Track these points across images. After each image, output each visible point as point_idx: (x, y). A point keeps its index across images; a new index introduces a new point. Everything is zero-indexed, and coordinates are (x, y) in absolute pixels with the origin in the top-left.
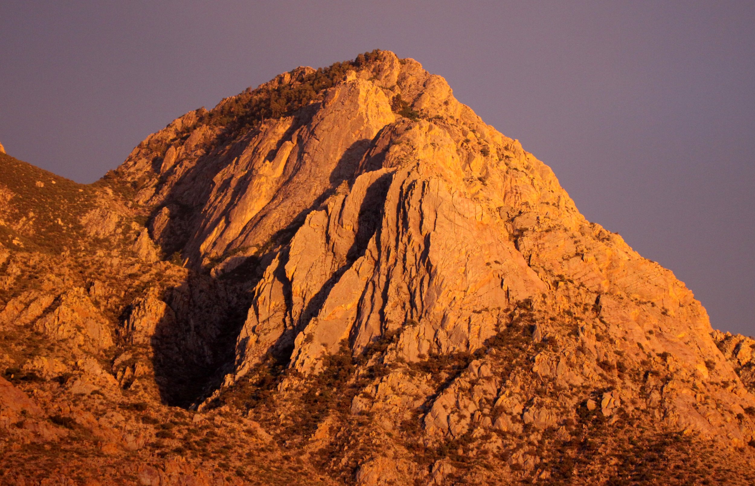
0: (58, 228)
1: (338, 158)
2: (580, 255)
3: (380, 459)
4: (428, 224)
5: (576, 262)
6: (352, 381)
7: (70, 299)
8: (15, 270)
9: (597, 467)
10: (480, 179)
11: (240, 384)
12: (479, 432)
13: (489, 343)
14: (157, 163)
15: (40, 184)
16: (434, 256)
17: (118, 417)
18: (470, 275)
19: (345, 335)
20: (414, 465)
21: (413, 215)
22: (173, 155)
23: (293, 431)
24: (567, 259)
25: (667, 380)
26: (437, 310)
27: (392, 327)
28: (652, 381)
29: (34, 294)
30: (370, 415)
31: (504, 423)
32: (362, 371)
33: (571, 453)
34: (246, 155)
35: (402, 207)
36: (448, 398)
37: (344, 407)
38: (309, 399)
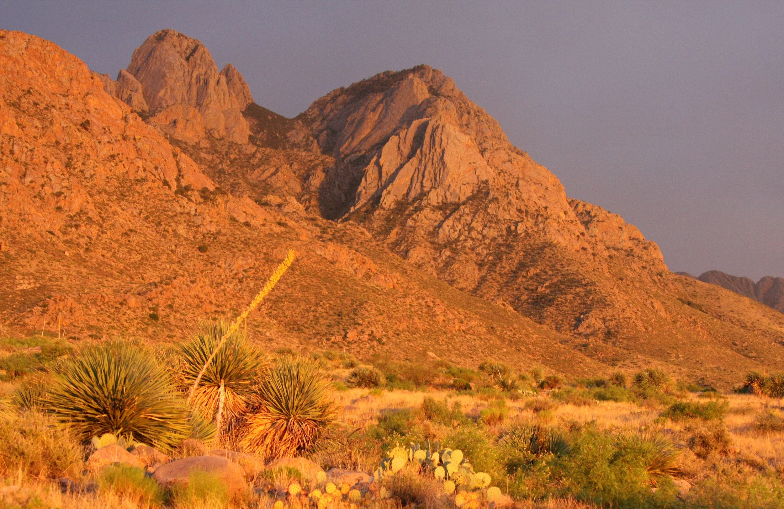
0: (276, 137)
1: (403, 112)
2: (510, 161)
3: (418, 248)
4: (444, 144)
5: (508, 164)
6: (407, 212)
7: (283, 169)
8: (259, 155)
9: (514, 256)
10: (466, 125)
11: (357, 211)
12: (462, 238)
13: (469, 199)
14: (321, 110)
15: (270, 118)
16: (446, 159)
17: (304, 223)
18: (461, 168)
19: (405, 192)
20: (433, 251)
21: (437, 140)
22: (329, 107)
23: (380, 234)
24: (504, 162)
25: (546, 219)
26: (446, 182)
27: (426, 189)
28: (540, 219)
29: (267, 167)
30: (414, 228)
31: (474, 234)
32: (412, 208)
33: (502, 249)
34: (362, 109)
35: (433, 136)
36: (450, 222)
37: (403, 224)
38: (388, 219)
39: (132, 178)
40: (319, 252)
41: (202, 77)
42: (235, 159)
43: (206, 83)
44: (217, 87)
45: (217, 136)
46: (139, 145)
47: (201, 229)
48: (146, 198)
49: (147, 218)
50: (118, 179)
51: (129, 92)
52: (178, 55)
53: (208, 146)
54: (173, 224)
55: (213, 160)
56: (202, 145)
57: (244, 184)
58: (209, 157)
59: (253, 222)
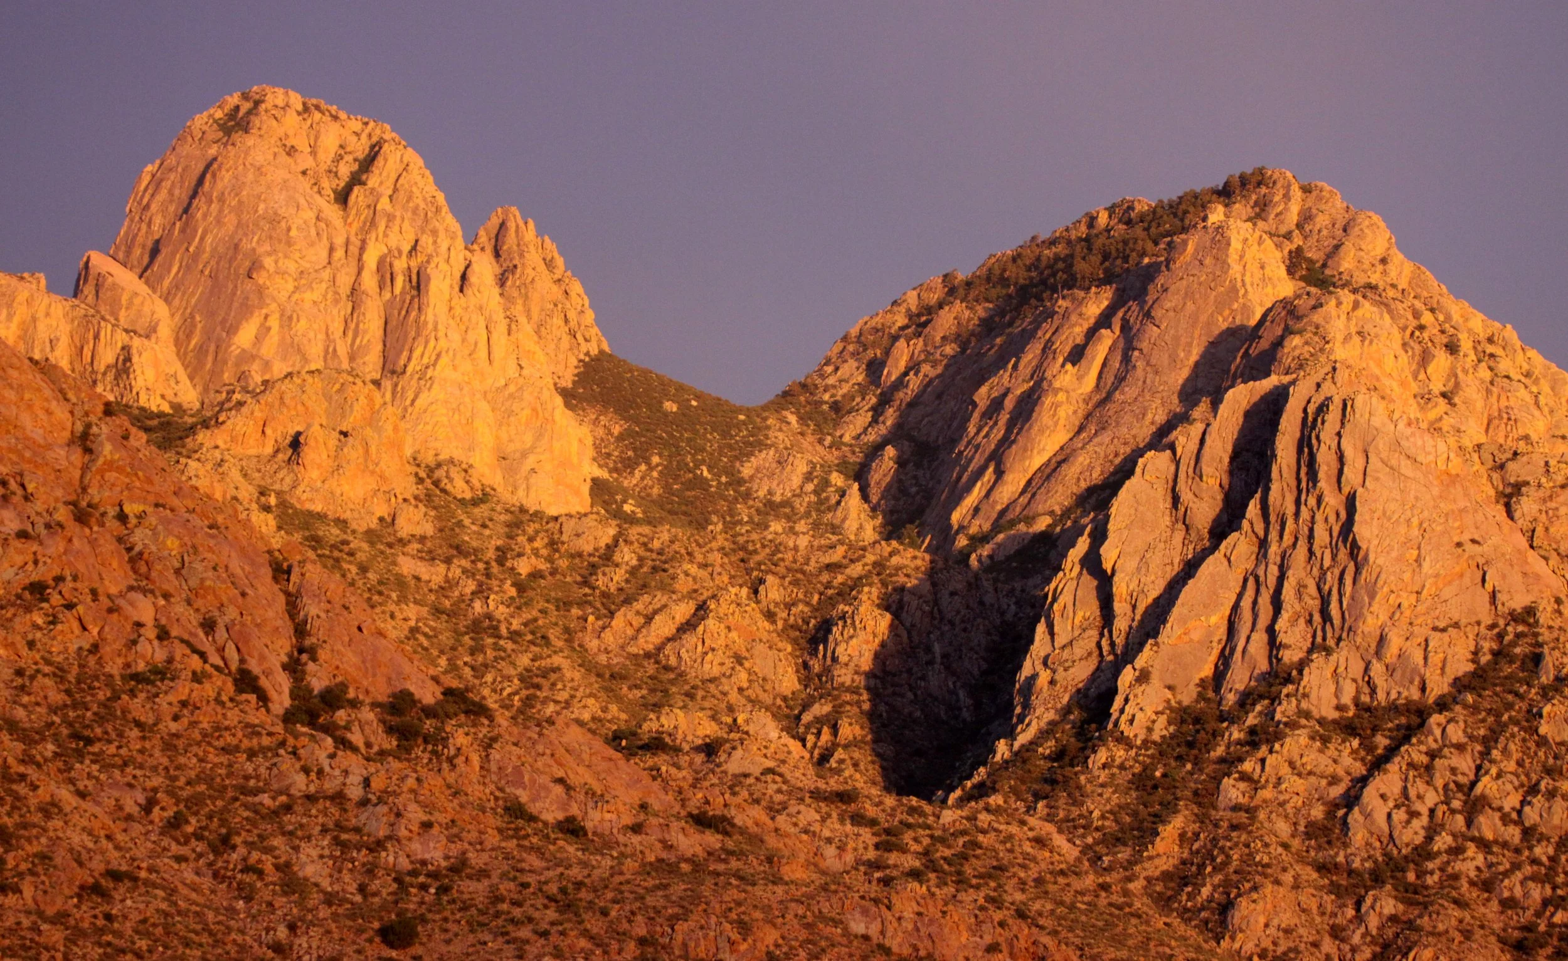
0: (702, 483)
1: (1194, 357)
3: (1269, 888)
4: (1351, 475)
6: (1220, 751)
7: (723, 607)
8: (627, 556)
10: (1444, 395)
11: (1022, 756)
12: (1443, 841)
13: (1461, 685)
14: (874, 368)
15: (670, 406)
16: (1363, 531)
17: (809, 815)
18: (1426, 565)
19: (1207, 671)
20: (1328, 899)
21: (1325, 458)
22: (902, 354)
23: (1116, 840)
26: (1370, 625)
27: (1290, 656)
29: (660, 598)
30: (1251, 811)
31: (1488, 825)
32: (1237, 734)
34: (1031, 354)
35: (1306, 445)
36: (1389, 781)
37: (1206, 797)
38: (1143, 782)
39: (114, 667)
40: (858, 926)
41: (400, 265)
42: (536, 575)
43: (418, 284)
44: (459, 302)
45: (459, 488)
46: (140, 538)
47: (388, 857)
48: (169, 745)
49: (175, 823)
50: (60, 674)
51: (121, 338)
52: (305, 184)
53: (429, 529)
54: (277, 842)
55: (449, 584)
56: (405, 528)
57: (572, 673)
58: (435, 574)
59: (595, 819)
